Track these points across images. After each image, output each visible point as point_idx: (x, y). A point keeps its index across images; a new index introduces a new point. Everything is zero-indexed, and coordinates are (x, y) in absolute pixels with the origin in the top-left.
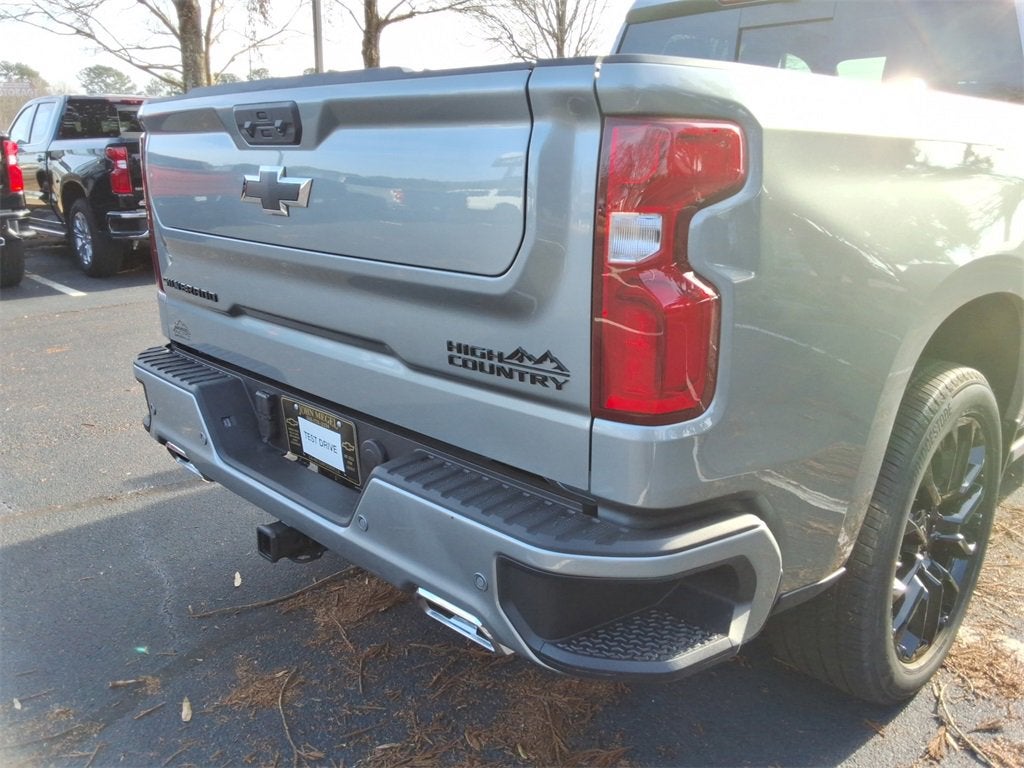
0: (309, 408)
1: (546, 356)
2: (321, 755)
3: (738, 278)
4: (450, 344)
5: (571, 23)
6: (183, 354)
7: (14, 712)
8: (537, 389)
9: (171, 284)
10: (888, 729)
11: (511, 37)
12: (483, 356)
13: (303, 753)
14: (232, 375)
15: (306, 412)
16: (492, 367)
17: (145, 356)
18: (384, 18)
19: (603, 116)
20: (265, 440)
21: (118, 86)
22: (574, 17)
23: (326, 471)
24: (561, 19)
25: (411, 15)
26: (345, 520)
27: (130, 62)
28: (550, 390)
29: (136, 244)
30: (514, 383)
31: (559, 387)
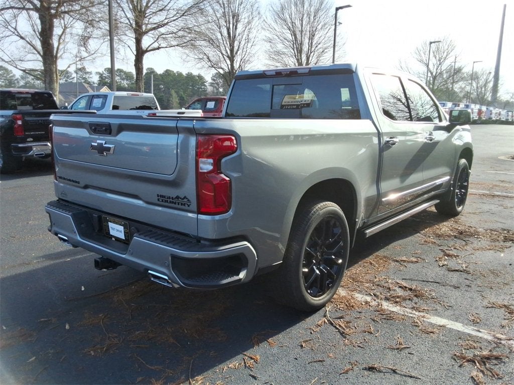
0: (112, 218)
1: (185, 197)
2: (116, 335)
3: (235, 175)
4: (158, 195)
5: (237, 53)
6: (64, 203)
7: (3, 330)
8: (183, 207)
9: (60, 178)
10: (307, 320)
11: (208, 58)
12: (168, 198)
13: (110, 335)
14: (84, 209)
15: (111, 220)
16: (170, 201)
17: (51, 204)
18: (145, 49)
19: (196, 134)
20: (96, 231)
21: (5, 75)
22: (238, 50)
23: (118, 239)
24: (232, 51)
25: (158, 48)
26: (125, 253)
27: (16, 67)
28: (186, 207)
29: (24, 158)
30: (176, 206)
31: (189, 206)
